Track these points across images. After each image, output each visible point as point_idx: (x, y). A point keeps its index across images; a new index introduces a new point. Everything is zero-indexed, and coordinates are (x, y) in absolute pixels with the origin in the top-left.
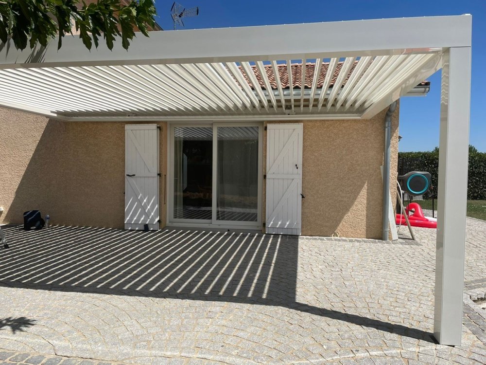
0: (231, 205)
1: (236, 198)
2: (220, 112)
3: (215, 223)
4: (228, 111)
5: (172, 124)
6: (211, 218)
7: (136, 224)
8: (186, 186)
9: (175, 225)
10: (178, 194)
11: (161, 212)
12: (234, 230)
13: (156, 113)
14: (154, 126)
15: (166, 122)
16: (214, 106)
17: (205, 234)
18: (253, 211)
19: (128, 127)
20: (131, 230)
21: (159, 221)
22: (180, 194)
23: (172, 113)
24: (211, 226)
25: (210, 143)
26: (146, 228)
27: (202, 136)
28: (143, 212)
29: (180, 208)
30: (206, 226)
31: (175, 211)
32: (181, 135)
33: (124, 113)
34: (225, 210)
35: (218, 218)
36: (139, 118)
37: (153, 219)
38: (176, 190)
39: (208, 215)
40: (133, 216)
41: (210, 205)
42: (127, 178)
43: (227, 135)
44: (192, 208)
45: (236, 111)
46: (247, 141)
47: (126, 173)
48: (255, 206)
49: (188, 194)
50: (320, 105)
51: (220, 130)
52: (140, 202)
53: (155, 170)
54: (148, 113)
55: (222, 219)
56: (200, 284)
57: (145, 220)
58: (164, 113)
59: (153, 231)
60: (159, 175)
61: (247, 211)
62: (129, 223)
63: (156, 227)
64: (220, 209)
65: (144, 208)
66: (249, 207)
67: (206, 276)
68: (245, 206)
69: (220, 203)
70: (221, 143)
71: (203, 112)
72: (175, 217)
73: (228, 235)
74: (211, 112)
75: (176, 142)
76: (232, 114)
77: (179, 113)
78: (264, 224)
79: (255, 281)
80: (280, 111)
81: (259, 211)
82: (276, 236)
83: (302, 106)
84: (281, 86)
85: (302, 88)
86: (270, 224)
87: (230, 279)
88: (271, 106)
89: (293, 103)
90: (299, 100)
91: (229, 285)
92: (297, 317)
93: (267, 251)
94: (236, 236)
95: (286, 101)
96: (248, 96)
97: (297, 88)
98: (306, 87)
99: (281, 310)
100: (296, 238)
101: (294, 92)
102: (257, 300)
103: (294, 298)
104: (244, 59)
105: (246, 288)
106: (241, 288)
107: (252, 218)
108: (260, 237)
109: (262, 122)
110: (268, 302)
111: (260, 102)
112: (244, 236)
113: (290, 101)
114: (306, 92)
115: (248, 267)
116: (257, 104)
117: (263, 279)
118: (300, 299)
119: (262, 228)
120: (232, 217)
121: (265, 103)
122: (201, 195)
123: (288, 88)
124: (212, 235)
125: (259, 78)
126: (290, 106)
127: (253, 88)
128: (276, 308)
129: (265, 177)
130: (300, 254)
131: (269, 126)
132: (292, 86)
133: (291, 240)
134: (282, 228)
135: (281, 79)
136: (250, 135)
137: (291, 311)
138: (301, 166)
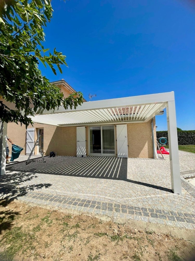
0: (107, 149)
1: (108, 147)
2: (102, 122)
3: (102, 154)
4: (105, 122)
5: (90, 126)
6: (101, 153)
7: (80, 155)
8: (94, 143)
9: (91, 155)
10: (91, 146)
11: (87, 151)
12: (108, 157)
13: (85, 123)
14: (84, 127)
15: (87, 126)
16: (101, 121)
17: (99, 158)
18: (113, 150)
19: (77, 127)
20: (78, 157)
21: (86, 154)
22: (92, 146)
23: (89, 123)
24: (101, 155)
25: (100, 131)
26: (83, 156)
27: (98, 129)
28: (82, 151)
29: (92, 150)
30: (100, 155)
31: (91, 151)
32: (92, 129)
33: (76, 124)
34: (105, 150)
35: (103, 153)
36: (80, 125)
37: (84, 154)
38: (91, 145)
39: (100, 152)
40: (79, 153)
41: (101, 149)
42: (77, 142)
43: (105, 129)
44: (96, 150)
45: (107, 122)
46: (111, 130)
47: (77, 141)
48: (114, 149)
49: (94, 146)
50: (134, 119)
51: (103, 127)
52: (81, 149)
53: (85, 140)
54: (83, 124)
55: (104, 153)
56: (98, 173)
57: (82, 154)
58: (87, 123)
59: (85, 157)
60: (86, 141)
61: (112, 150)
62: (78, 155)
63: (86, 156)
64: (103, 150)
65: (82, 150)
66: (112, 149)
67: (100, 171)
68: (111, 149)
69: (104, 148)
70: (103, 131)
71: (98, 122)
72: (91, 153)
73: (106, 158)
74: (100, 122)
75: (90, 131)
76: (108, 122)
77: (91, 123)
78: (117, 155)
79: (114, 172)
80: (122, 121)
81: (115, 150)
82: (121, 158)
83: (129, 119)
84: (119, 114)
85: (126, 114)
86: (119, 155)
87: (107, 172)
88: (120, 120)
89: (126, 119)
90: (128, 118)
91: (107, 173)
92: (127, 184)
93: (118, 163)
94: (109, 158)
95: (124, 118)
96: (113, 117)
97: (124, 114)
98: (127, 114)
99: (122, 181)
100: (127, 158)
101: (123, 116)
102: (115, 178)
103: (126, 178)
104: (109, 108)
105: (112, 175)
106: (110, 175)
107: (113, 152)
108: (116, 158)
109: (115, 124)
110: (118, 179)
111: (116, 118)
112: (111, 158)
113: (125, 118)
114: (127, 115)
115: (112, 168)
116: (115, 119)
117: (117, 172)
118: (128, 178)
119: (116, 156)
120: (107, 152)
121: (118, 119)
122: (98, 146)
123: (121, 115)
124: (101, 158)
125: (113, 112)
126: (125, 119)
127: (114, 115)
128: (121, 181)
129: (116, 140)
130: (128, 164)
131: (117, 125)
132: (123, 114)
133: (125, 159)
134: (122, 155)
135: (119, 112)
136: (112, 128)
137: (126, 182)
138: (127, 137)
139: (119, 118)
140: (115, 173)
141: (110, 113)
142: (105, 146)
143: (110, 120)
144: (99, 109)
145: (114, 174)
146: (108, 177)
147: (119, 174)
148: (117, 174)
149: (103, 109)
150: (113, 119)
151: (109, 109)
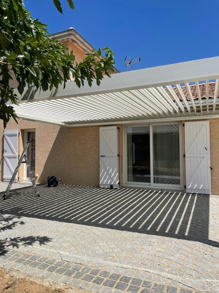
0: (162, 174)
2: (154, 116)
4: (159, 116)
5: (126, 125)
6: (150, 182)
7: (106, 184)
8: (134, 162)
9: (128, 185)
10: (130, 167)
11: (120, 177)
12: (165, 190)
13: (116, 120)
14: (115, 127)
15: (122, 125)
16: (150, 113)
17: (146, 192)
18: (177, 178)
19: (101, 129)
20: (103, 188)
21: (119, 183)
22: (131, 167)
23: (125, 119)
25: (148, 136)
26: (112, 187)
27: (143, 131)
28: (110, 178)
29: (131, 175)
30: (147, 187)
31: (128, 177)
32: (131, 131)
33: (99, 121)
34: (159, 177)
35: (154, 182)
36: (107, 123)
37: (115, 182)
38: (128, 165)
39: (148, 180)
40: (104, 181)
41: (150, 174)
42: (101, 158)
43: (158, 131)
44: (138, 176)
46: (172, 133)
47: (100, 155)
48: (179, 175)
49: (136, 167)
51: (154, 127)
52: (108, 171)
53: (116, 153)
54: (112, 120)
55: (157, 183)
57: (111, 182)
58: (121, 119)
59: (116, 189)
60: (118, 155)
62: (102, 184)
63: (117, 187)
64: (155, 176)
65: (110, 175)
66: (175, 175)
68: (172, 174)
69: (156, 173)
70: (155, 135)
71: (143, 117)
72: (128, 181)
73: (161, 193)
74: (148, 117)
75: (128, 136)
76: (167, 117)
77: (129, 119)
78: (185, 187)
79: (180, 224)
80: (198, 114)
81: (181, 178)
82: (194, 194)
83: (214, 109)
84: (192, 98)
85: (207, 98)
86: (189, 187)
87: (163, 221)
88: (193, 111)
89: (208, 108)
90: (212, 106)
91: (163, 225)
92: (209, 250)
93: (187, 204)
94: (167, 193)
95: (203, 106)
96: (177, 105)
97: (204, 98)
98: (210, 98)
99: (198, 244)
100: (207, 196)
101: (202, 101)
102: (181, 236)
103: (207, 237)
104: (168, 84)
105: (173, 228)
106: (170, 228)
107: (178, 182)
108: (182, 195)
109: (181, 121)
110: (188, 238)
111: (185, 108)
112: (172, 194)
113: (206, 106)
114: (210, 100)
115: (175, 214)
116: (183, 110)
117: (185, 223)
118: (211, 238)
119: (183, 189)
120: (163, 181)
121: (189, 109)
122: (144, 167)
123: (197, 99)
124: (151, 192)
125: (178, 94)
126: (206, 110)
127: (181, 101)
128: (195, 243)
129: (184, 156)
130: (210, 207)
131: (186, 124)
132: (200, 98)
133: (204, 198)
134: (197, 189)
135: (193, 94)
136: (174, 130)
137: (205, 245)
138: (208, 148)
139: (191, 108)
140: (181, 226)
141: (170, 95)
142: (160, 169)
143: (172, 111)
144: (147, 87)
145: (180, 228)
146: (167, 232)
147: (190, 228)
148: (186, 227)
149: (155, 86)
150: (177, 110)
151: (169, 87)
